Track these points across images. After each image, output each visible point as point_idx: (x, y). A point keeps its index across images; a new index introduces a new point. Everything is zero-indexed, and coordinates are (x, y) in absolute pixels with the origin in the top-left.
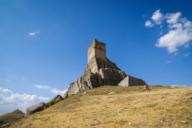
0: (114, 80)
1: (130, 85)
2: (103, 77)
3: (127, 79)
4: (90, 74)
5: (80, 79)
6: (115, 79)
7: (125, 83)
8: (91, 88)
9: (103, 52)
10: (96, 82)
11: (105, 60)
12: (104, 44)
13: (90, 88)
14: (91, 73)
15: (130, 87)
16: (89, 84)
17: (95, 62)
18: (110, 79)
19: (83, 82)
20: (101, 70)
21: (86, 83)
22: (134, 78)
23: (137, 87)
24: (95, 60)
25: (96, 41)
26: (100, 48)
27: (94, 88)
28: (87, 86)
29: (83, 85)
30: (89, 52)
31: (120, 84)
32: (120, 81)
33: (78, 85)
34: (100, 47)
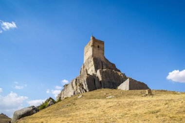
0: (113, 83)
1: (130, 89)
2: (100, 79)
3: (128, 81)
4: (86, 75)
5: (75, 81)
6: (114, 81)
7: (124, 86)
8: (87, 90)
9: (101, 51)
10: (93, 84)
11: (103, 60)
12: (102, 43)
13: (85, 90)
14: (88, 74)
15: (130, 91)
16: (85, 87)
17: (92, 63)
18: (109, 82)
19: (78, 84)
20: (98, 71)
21: (81, 85)
22: (135, 81)
23: (139, 91)
24: (92, 60)
25: (94, 38)
26: (98, 47)
27: (90, 91)
28: (83, 88)
29: (79, 87)
30: (85, 51)
31: (119, 88)
32: (120, 84)
33: (73, 87)
34: (98, 45)
